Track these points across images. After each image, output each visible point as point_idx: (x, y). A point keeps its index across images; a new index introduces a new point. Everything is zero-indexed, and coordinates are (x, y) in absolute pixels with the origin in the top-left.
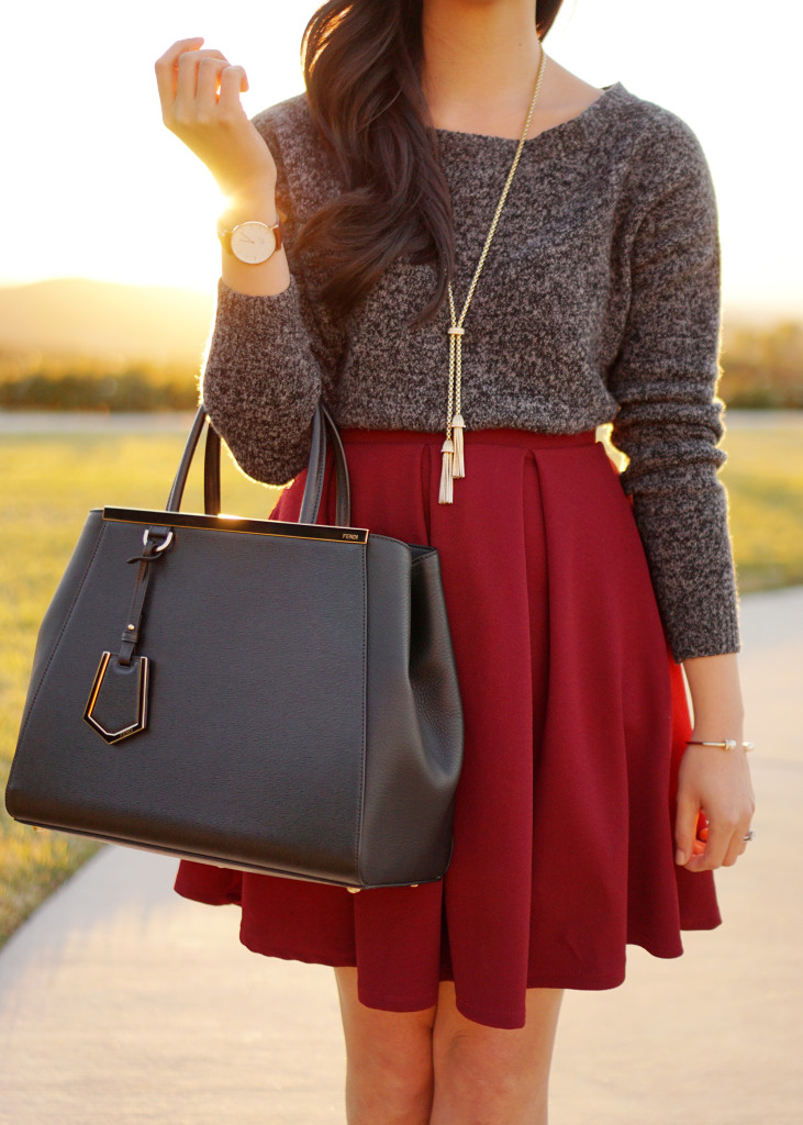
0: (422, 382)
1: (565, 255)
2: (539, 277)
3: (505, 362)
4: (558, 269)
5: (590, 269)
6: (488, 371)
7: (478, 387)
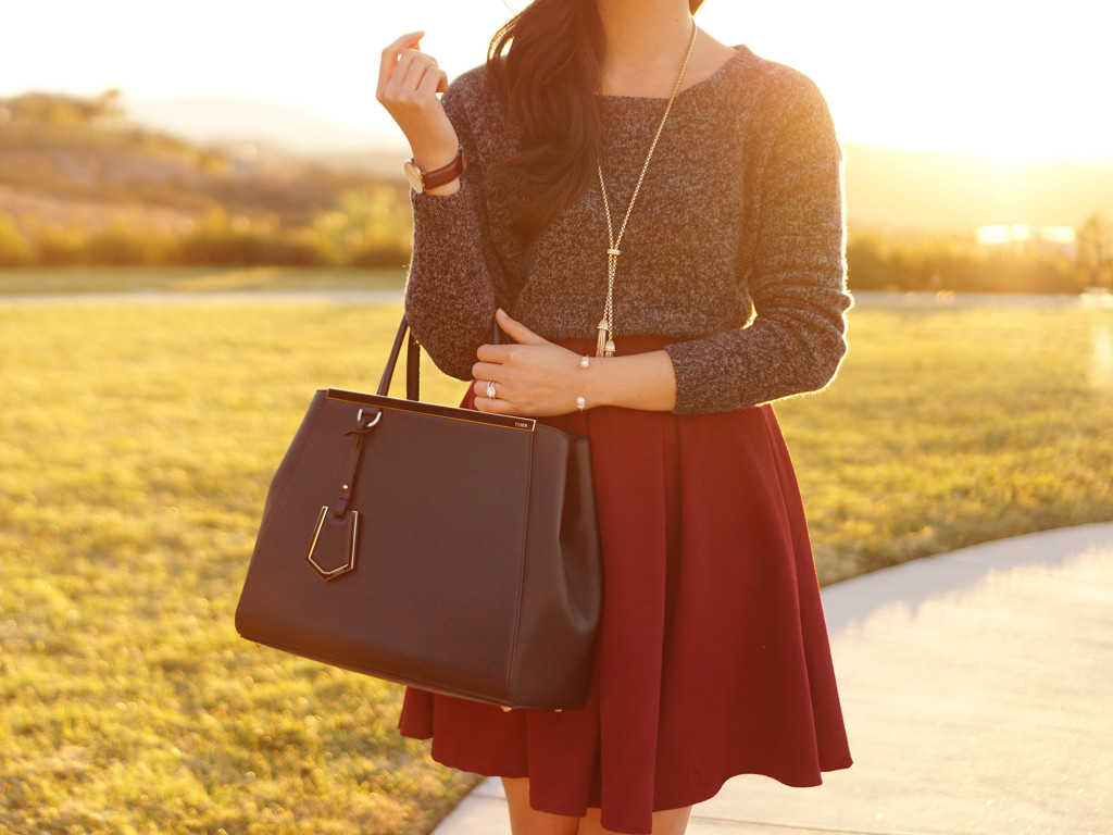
0: (584, 301)
1: (701, 192)
2: (679, 211)
3: (653, 281)
4: (695, 204)
5: (724, 202)
6: (639, 289)
7: (631, 303)
